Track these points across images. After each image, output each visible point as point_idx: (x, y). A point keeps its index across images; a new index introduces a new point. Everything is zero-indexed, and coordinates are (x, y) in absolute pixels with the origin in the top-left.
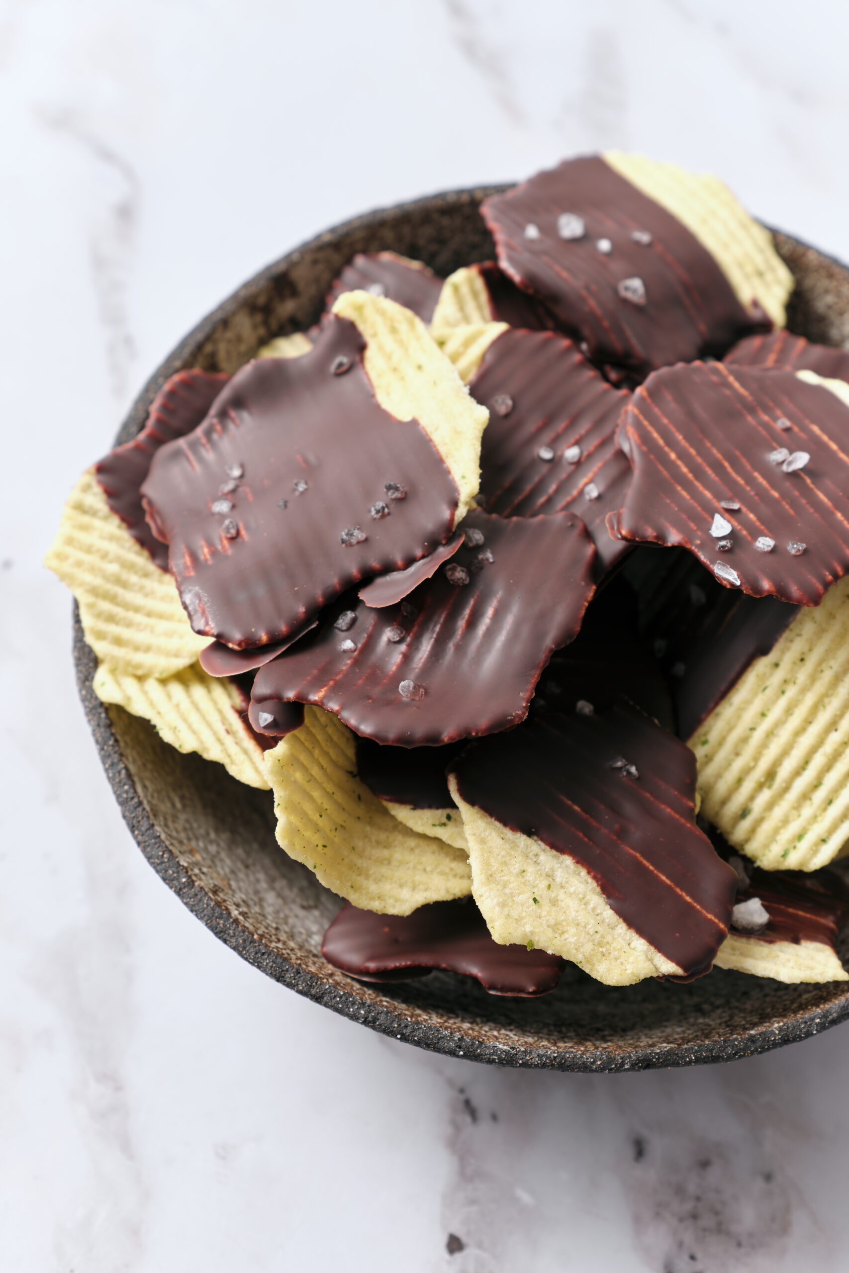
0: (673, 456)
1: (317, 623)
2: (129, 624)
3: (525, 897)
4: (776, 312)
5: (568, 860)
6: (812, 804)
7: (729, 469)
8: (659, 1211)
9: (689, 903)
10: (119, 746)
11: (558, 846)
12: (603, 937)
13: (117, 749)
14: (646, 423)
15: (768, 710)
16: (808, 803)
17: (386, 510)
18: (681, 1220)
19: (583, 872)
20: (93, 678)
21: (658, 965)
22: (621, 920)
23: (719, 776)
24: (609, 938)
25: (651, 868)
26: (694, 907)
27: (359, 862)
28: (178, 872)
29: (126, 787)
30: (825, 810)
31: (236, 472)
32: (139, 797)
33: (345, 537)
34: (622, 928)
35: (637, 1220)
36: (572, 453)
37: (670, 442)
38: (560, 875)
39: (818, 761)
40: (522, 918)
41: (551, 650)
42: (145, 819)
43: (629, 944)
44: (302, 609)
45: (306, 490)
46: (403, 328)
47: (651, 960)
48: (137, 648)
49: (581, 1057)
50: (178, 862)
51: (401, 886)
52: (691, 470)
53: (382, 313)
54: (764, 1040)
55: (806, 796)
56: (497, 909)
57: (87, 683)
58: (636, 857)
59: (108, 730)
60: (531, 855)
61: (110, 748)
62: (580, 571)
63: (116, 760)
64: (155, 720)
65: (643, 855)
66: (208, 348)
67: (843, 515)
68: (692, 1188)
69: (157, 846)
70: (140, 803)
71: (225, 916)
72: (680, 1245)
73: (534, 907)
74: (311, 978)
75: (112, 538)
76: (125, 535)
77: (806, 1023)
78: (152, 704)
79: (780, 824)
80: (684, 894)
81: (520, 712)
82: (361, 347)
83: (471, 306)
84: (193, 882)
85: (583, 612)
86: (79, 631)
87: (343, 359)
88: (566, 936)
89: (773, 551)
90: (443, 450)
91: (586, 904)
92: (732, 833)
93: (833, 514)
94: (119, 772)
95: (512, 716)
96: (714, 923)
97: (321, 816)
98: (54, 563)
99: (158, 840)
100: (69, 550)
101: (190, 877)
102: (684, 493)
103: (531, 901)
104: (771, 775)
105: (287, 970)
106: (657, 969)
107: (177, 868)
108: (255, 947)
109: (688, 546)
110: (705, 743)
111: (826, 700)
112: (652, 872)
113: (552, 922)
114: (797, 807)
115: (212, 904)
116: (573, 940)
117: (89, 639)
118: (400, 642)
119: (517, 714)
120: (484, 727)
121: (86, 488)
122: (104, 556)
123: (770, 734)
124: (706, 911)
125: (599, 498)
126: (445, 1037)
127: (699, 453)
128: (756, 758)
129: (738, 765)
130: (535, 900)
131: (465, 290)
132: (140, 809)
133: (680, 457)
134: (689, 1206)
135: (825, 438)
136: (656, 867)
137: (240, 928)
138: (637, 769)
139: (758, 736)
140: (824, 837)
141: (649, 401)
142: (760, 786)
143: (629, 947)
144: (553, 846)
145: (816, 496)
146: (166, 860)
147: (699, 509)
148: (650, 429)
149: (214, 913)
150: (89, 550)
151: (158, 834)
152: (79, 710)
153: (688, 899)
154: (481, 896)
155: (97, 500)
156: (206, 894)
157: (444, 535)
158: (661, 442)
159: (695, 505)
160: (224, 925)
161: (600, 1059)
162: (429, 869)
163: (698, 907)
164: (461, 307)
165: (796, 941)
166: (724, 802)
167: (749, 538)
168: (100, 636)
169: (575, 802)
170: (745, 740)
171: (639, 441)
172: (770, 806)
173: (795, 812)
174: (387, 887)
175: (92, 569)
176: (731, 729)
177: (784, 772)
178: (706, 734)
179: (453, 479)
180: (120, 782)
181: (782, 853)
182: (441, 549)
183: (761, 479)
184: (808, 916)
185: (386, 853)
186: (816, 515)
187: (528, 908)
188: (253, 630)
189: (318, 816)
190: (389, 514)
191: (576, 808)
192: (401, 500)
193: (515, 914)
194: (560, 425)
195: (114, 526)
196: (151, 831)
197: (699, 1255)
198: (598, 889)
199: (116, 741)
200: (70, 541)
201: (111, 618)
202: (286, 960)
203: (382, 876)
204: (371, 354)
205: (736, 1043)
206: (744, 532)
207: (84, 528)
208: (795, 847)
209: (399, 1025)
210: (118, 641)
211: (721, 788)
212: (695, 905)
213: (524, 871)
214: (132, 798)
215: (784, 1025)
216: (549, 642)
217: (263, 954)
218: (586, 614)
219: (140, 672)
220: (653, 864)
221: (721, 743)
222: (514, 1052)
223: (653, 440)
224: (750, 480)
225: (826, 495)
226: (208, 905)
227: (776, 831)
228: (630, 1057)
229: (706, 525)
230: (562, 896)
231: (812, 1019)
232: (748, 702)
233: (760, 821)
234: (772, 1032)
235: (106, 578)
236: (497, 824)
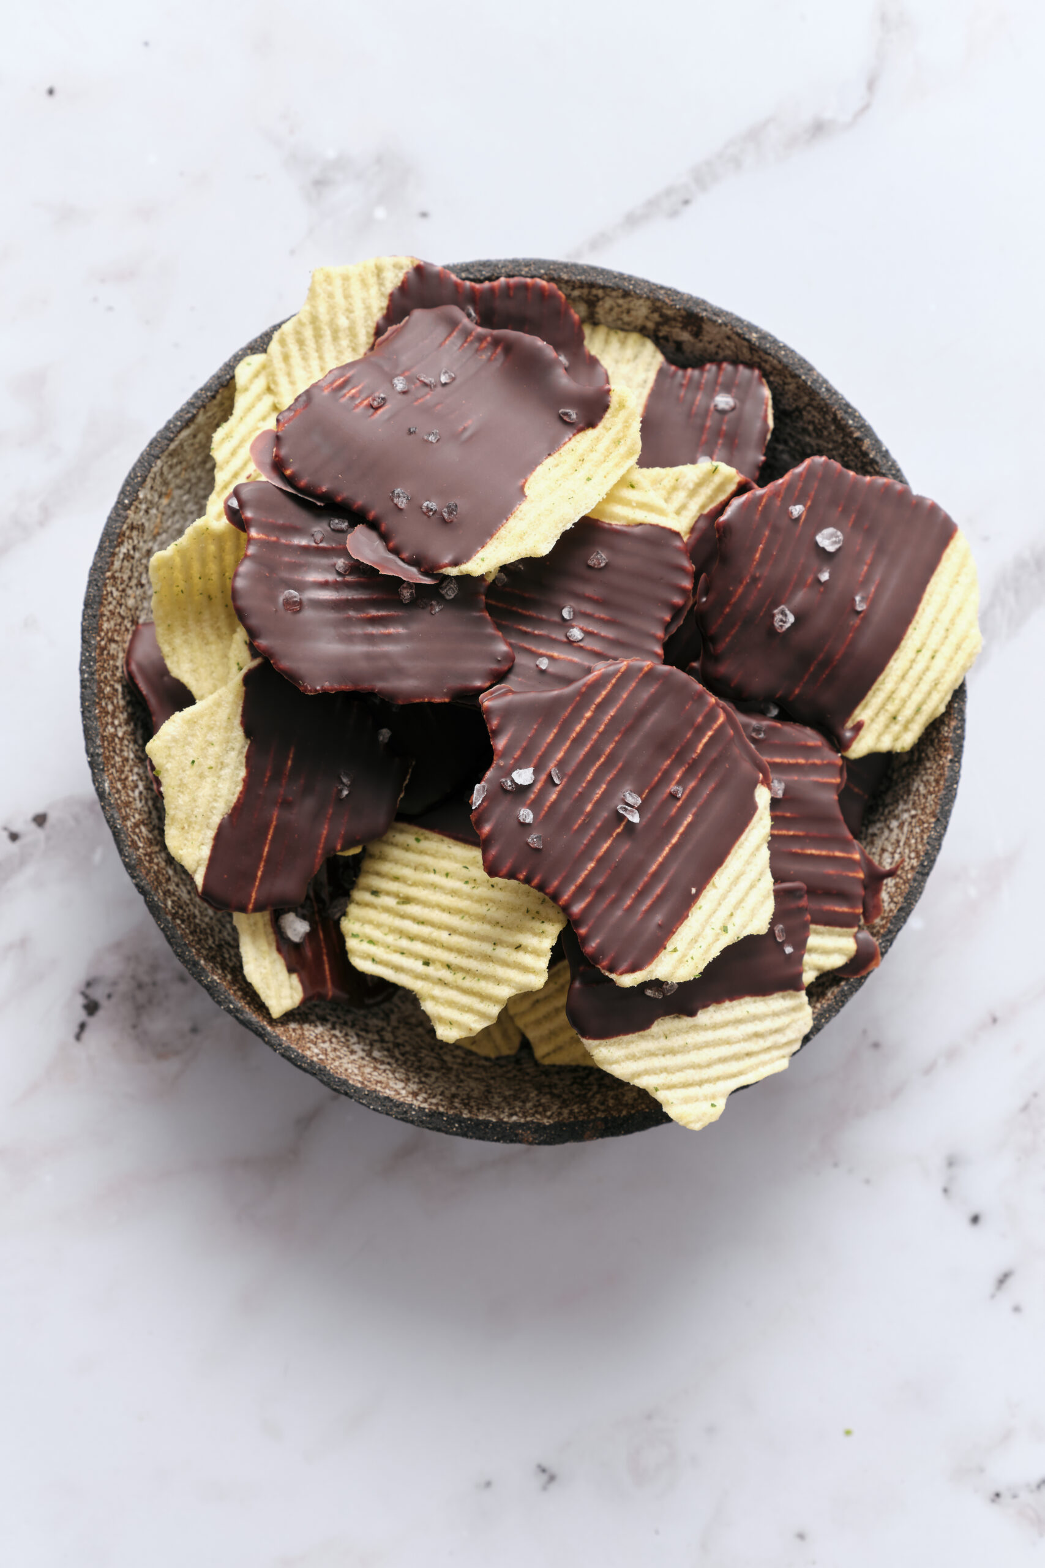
0: (588, 714)
1: (322, 504)
2: (305, 358)
3: (192, 754)
4: (860, 748)
5: (243, 773)
6: (396, 940)
7: (598, 764)
8: (133, 958)
9: (256, 876)
10: (210, 401)
11: (251, 761)
12: (196, 823)
13: (207, 400)
14: (614, 681)
15: (451, 877)
16: (397, 937)
17: (431, 513)
18: (133, 977)
19: (240, 788)
20: (254, 353)
21: (198, 872)
22: (216, 831)
23: (396, 862)
24: (197, 828)
25: (269, 837)
26: (255, 881)
27: (191, 622)
28: (130, 494)
29: (179, 423)
30: (396, 951)
31: (444, 379)
32: (176, 436)
33: (396, 492)
34: (211, 834)
35: (117, 946)
36: (576, 634)
37: (602, 707)
38: (226, 772)
39: (425, 931)
40: (173, 758)
41: (373, 689)
42: (160, 450)
43: (203, 844)
44: (324, 489)
45: (431, 443)
46: (622, 449)
47: (199, 865)
48: (289, 375)
49: (126, 846)
50: (139, 490)
51: (191, 661)
52: (579, 734)
53: (627, 426)
54: (199, 972)
55: (402, 933)
56: (169, 737)
57: (249, 351)
58: (272, 822)
59: (218, 386)
60: (230, 744)
61: (204, 396)
62: (456, 684)
63: (196, 405)
64: (233, 420)
65: (276, 827)
66: (600, 293)
67: (593, 868)
68: (161, 976)
69: (144, 469)
70: (172, 440)
71: (113, 544)
72: (114, 984)
73: (189, 763)
74: (95, 628)
75: (368, 308)
76: (377, 315)
77: (226, 998)
78: (249, 409)
79: (375, 923)
80: (261, 869)
81: (309, 688)
82: (591, 424)
83: (706, 492)
84: (129, 508)
85: (418, 701)
86: (278, 327)
87: (573, 415)
88: (181, 796)
89: (524, 825)
90: (502, 532)
91: (215, 800)
92: (359, 890)
93: (591, 859)
94: (188, 412)
95: (304, 683)
96: (250, 900)
97: (200, 578)
98: (319, 277)
99: (148, 467)
100: (338, 282)
101: (131, 504)
102: (552, 736)
103: (192, 759)
104: (406, 900)
105: (92, 608)
106: (195, 872)
107: (134, 492)
108: (100, 577)
109: (495, 758)
110: (418, 840)
111: (466, 917)
112: (266, 839)
113: (185, 781)
114: (394, 930)
115: (118, 531)
116: (181, 802)
117: (276, 336)
118: (339, 573)
119: (307, 687)
120: (281, 667)
121: (397, 267)
122: (349, 311)
123: (434, 886)
124: (257, 891)
125: (543, 672)
126: (94, 742)
127: (602, 734)
128: (415, 884)
129: (407, 872)
130: (193, 762)
131: (717, 479)
132: (166, 442)
133: (589, 720)
134: (146, 979)
135: (681, 830)
136: (272, 841)
137: (108, 560)
138: (347, 795)
139: (431, 877)
140: (375, 959)
141: (641, 675)
142: (396, 895)
143: (199, 844)
144: (248, 757)
145: (605, 841)
146: (136, 481)
147: (540, 753)
148: (609, 687)
149: (111, 535)
150: (347, 297)
151: (153, 465)
152: (226, 357)
153: (259, 874)
154: (174, 722)
155: (393, 280)
156: (124, 523)
157: (427, 567)
158: (598, 700)
159: (543, 749)
160: (105, 548)
161: (130, 860)
162: (214, 675)
163: (257, 884)
164: (699, 485)
165: (291, 970)
166: (378, 874)
167: (529, 802)
168: (283, 342)
169: (294, 761)
170: (427, 870)
171: (589, 682)
172: (387, 910)
173: (387, 930)
174: (185, 651)
175: (332, 308)
176: (434, 855)
177: (413, 909)
178: (426, 838)
179: (478, 551)
180: (181, 417)
181: (355, 933)
182: (414, 570)
183: (599, 792)
184: (328, 973)
185: (212, 638)
186: (582, 847)
187: (187, 759)
188: (291, 460)
189: (199, 576)
190: (429, 517)
191: (290, 763)
192: (444, 521)
193: (174, 752)
194: (602, 614)
195: (378, 306)
196: (153, 459)
197: (114, 1000)
198: (232, 805)
199: (214, 397)
200: (346, 279)
201: (301, 343)
202: (101, 603)
203: (192, 644)
204: (591, 433)
205: (187, 953)
206: (532, 796)
207: (364, 283)
208: (362, 941)
209: (88, 706)
210: (286, 358)
211: (386, 867)
212: (258, 881)
213: (212, 744)
214: (172, 432)
215: (217, 983)
216: (380, 685)
217: (97, 585)
218: (418, 703)
219: (272, 387)
220: (273, 837)
221: (422, 852)
222: (106, 797)
223: (598, 693)
224: (594, 783)
225: (608, 849)
226: (116, 528)
227: (370, 922)
228: (142, 880)
229: (519, 764)
230: (209, 780)
231: (231, 1002)
232: (454, 859)
233: (373, 906)
234: (207, 976)
235: (332, 323)
236: (240, 709)
